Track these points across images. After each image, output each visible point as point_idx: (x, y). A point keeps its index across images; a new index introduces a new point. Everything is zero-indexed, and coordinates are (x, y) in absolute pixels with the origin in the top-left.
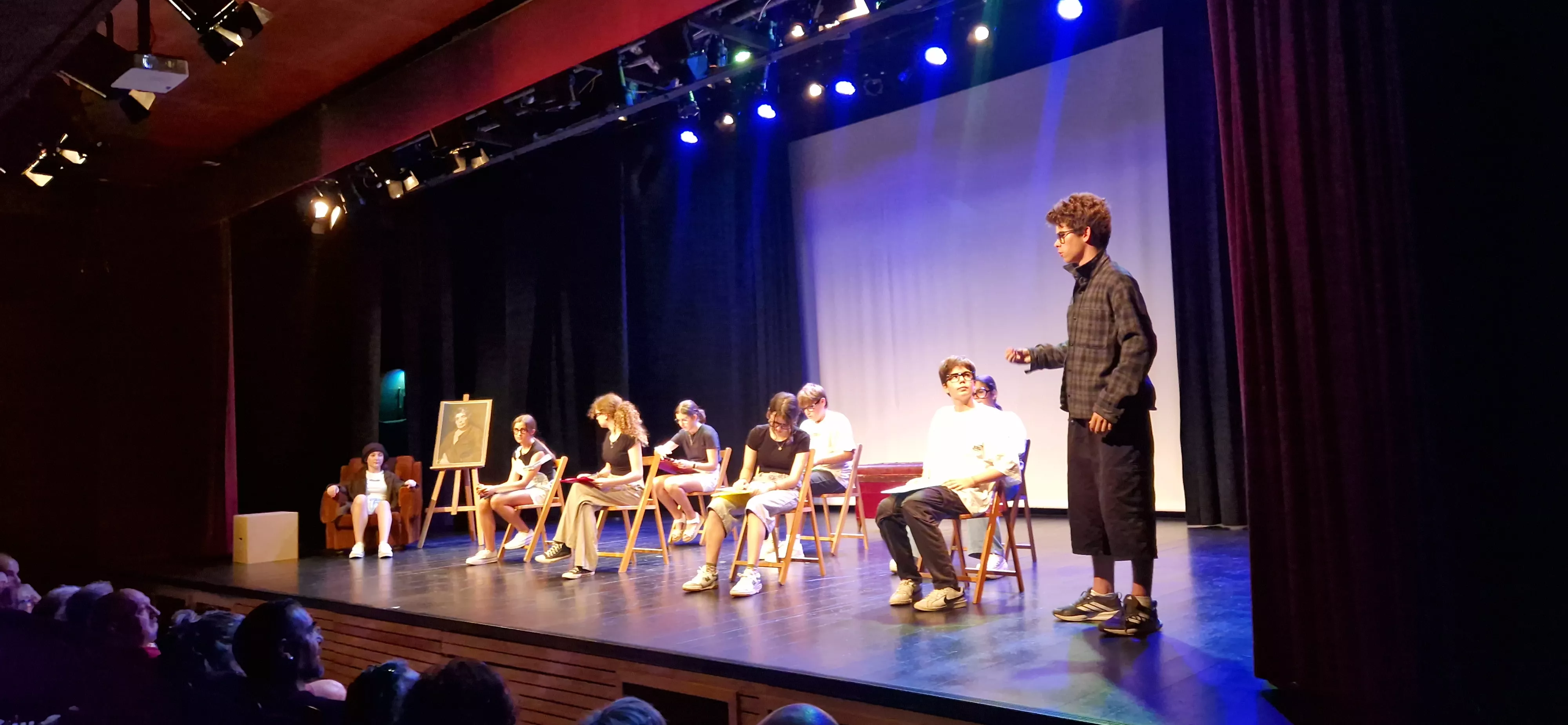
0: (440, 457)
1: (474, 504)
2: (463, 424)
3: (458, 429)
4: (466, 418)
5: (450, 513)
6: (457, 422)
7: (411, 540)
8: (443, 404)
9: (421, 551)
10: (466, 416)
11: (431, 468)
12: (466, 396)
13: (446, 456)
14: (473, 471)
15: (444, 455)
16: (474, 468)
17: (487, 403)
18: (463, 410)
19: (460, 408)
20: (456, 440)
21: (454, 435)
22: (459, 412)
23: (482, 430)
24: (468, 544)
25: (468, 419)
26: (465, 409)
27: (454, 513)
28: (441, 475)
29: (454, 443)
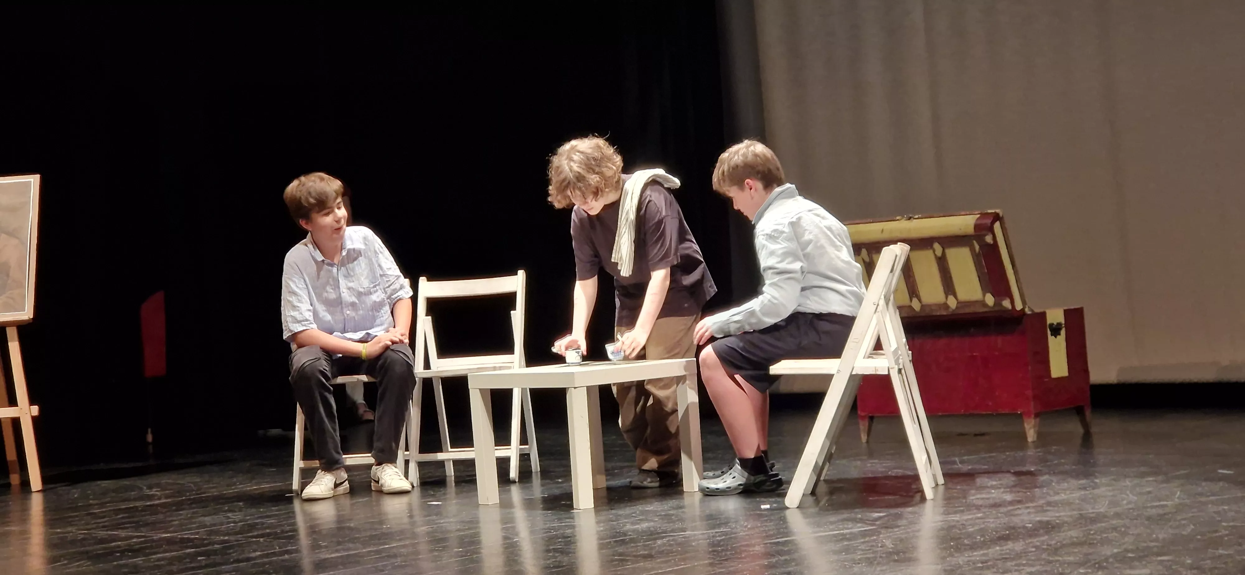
14: (8, 331)
16: (10, 324)
17: (31, 181)
23: (23, 243)
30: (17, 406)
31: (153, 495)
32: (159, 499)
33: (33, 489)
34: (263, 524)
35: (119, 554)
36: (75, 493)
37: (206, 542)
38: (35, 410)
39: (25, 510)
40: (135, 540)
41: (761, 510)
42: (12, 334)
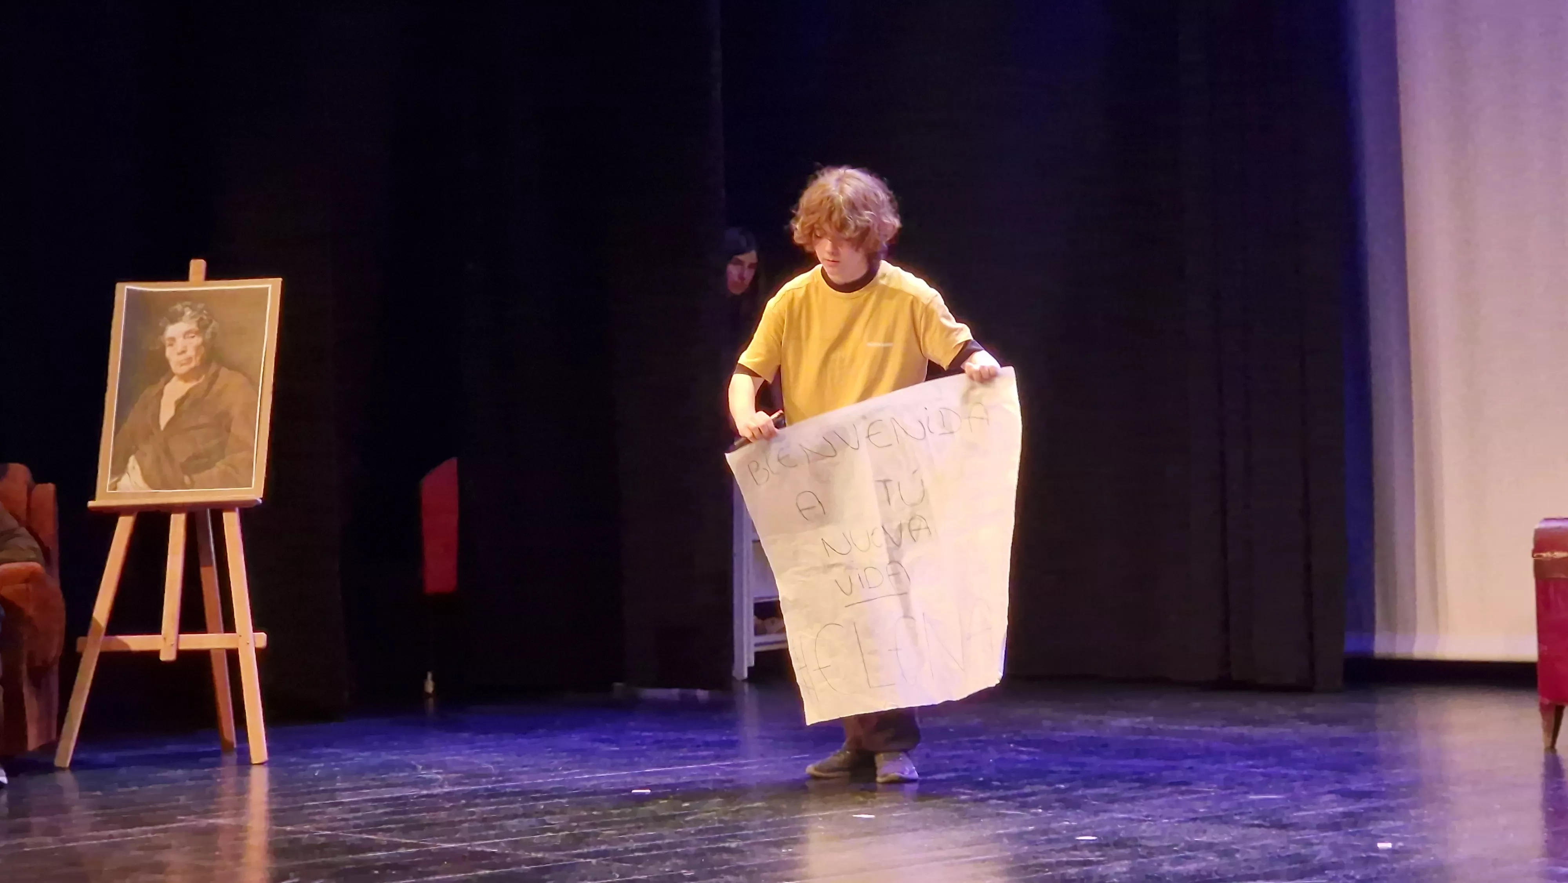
0: (119, 469)
1: (229, 626)
2: (189, 360)
3: (173, 375)
4: (198, 340)
5: (157, 653)
6: (171, 354)
7: (33, 743)
8: (123, 290)
9: (67, 779)
10: (197, 333)
11: (91, 504)
12: (197, 266)
13: (137, 467)
14: (226, 516)
15: (132, 459)
16: (229, 506)
17: (268, 288)
18: (188, 312)
19: (179, 307)
20: (167, 413)
21: (161, 393)
22: (175, 318)
23: (253, 382)
24: (215, 757)
25: (204, 344)
26: (191, 307)
27: (167, 655)
28: (124, 528)
29: (163, 422)
30: (234, 632)
31: (431, 781)
32: (441, 786)
33: (254, 761)
34: (597, 835)
35: (376, 872)
36: (315, 769)
37: (509, 859)
38: (261, 639)
39: (242, 790)
40: (402, 850)
41: (1377, 850)
42: (232, 523)
